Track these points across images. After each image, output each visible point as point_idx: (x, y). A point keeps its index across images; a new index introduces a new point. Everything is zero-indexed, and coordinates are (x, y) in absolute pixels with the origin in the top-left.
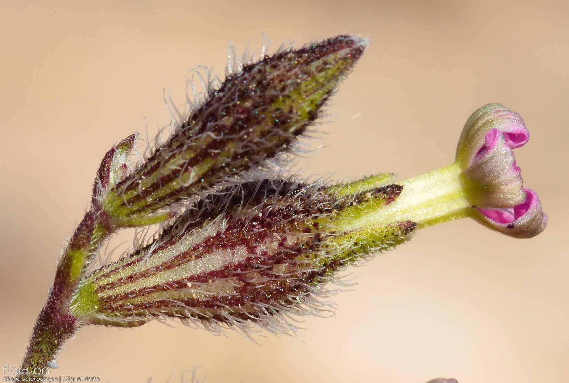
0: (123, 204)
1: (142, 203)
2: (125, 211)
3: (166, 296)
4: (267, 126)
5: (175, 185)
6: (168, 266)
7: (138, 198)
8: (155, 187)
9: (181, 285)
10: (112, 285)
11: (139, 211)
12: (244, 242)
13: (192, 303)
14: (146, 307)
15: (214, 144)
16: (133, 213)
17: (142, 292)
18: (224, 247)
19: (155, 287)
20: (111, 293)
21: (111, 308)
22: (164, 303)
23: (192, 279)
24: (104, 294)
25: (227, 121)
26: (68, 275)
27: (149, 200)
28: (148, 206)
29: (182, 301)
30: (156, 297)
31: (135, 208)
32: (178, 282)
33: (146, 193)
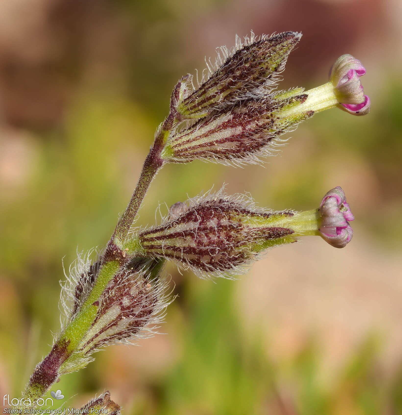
0: (188, 110)
1: (197, 109)
2: (188, 112)
3: (204, 149)
4: (256, 75)
5: (212, 101)
6: (206, 135)
7: (195, 107)
8: (203, 102)
9: (212, 144)
10: (180, 145)
11: (195, 112)
12: (241, 124)
13: (216, 152)
14: (195, 154)
15: (231, 83)
16: (192, 113)
17: (194, 148)
18: (232, 127)
19: (199, 145)
20: (180, 148)
21: (179, 155)
22: (204, 153)
23: (217, 142)
24: (176, 149)
25: (238, 73)
26: (162, 141)
27: (200, 108)
28: (199, 110)
29: (211, 152)
30: (200, 150)
31: (193, 111)
32: (210, 143)
33: (199, 104)
